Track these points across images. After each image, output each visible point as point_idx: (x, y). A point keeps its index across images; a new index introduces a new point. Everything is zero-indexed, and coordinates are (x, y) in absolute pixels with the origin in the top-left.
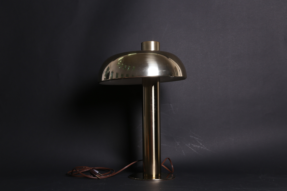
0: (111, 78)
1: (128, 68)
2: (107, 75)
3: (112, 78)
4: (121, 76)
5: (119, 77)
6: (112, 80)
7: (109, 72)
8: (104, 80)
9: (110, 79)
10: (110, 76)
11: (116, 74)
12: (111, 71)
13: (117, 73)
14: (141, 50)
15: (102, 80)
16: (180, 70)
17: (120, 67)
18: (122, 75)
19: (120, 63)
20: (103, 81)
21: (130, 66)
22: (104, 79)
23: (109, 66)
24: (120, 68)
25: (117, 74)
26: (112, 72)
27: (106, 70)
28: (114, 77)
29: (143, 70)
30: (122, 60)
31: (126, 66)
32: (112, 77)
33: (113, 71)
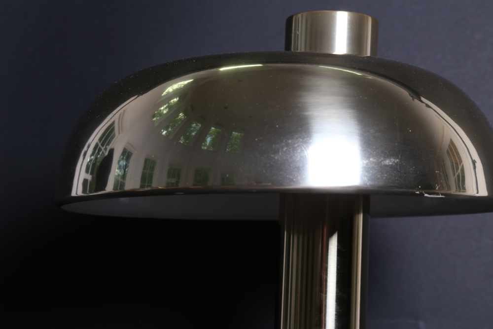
0: (115, 187)
1: (209, 139)
2: (101, 169)
3: (123, 185)
4: (169, 177)
5: (159, 182)
6: (120, 193)
7: (111, 152)
8: (80, 193)
9: (110, 188)
10: (115, 171)
11: (145, 168)
12: (118, 146)
13: (146, 161)
14: (280, 47)
15: (73, 194)
16: (474, 162)
17: (166, 128)
18: (174, 172)
19: (170, 107)
20: (78, 199)
21: (217, 125)
22: (84, 191)
23: (116, 118)
24: (169, 133)
25: (149, 165)
26: (127, 155)
27: (96, 140)
28: (133, 183)
29: (276, 152)
30: (182, 93)
31: (196, 126)
32: (124, 176)
33: (129, 149)
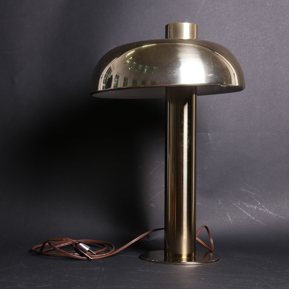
0: (114, 87)
1: (146, 70)
2: (108, 82)
3: (117, 86)
4: (133, 83)
5: (129, 85)
6: (116, 89)
7: (112, 76)
8: (101, 89)
9: (112, 87)
10: (113, 83)
11: (124, 81)
12: (114, 74)
13: (125, 78)
15: (99, 90)
17: (130, 67)
18: (135, 82)
19: (130, 60)
20: (101, 91)
21: (148, 65)
22: (103, 88)
23: (111, 65)
24: (131, 69)
25: (126, 80)
26: (117, 77)
27: (105, 73)
28: (120, 85)
29: (174, 73)
30: (133, 55)
31: (140, 66)
32: (117, 84)
33: (118, 74)
